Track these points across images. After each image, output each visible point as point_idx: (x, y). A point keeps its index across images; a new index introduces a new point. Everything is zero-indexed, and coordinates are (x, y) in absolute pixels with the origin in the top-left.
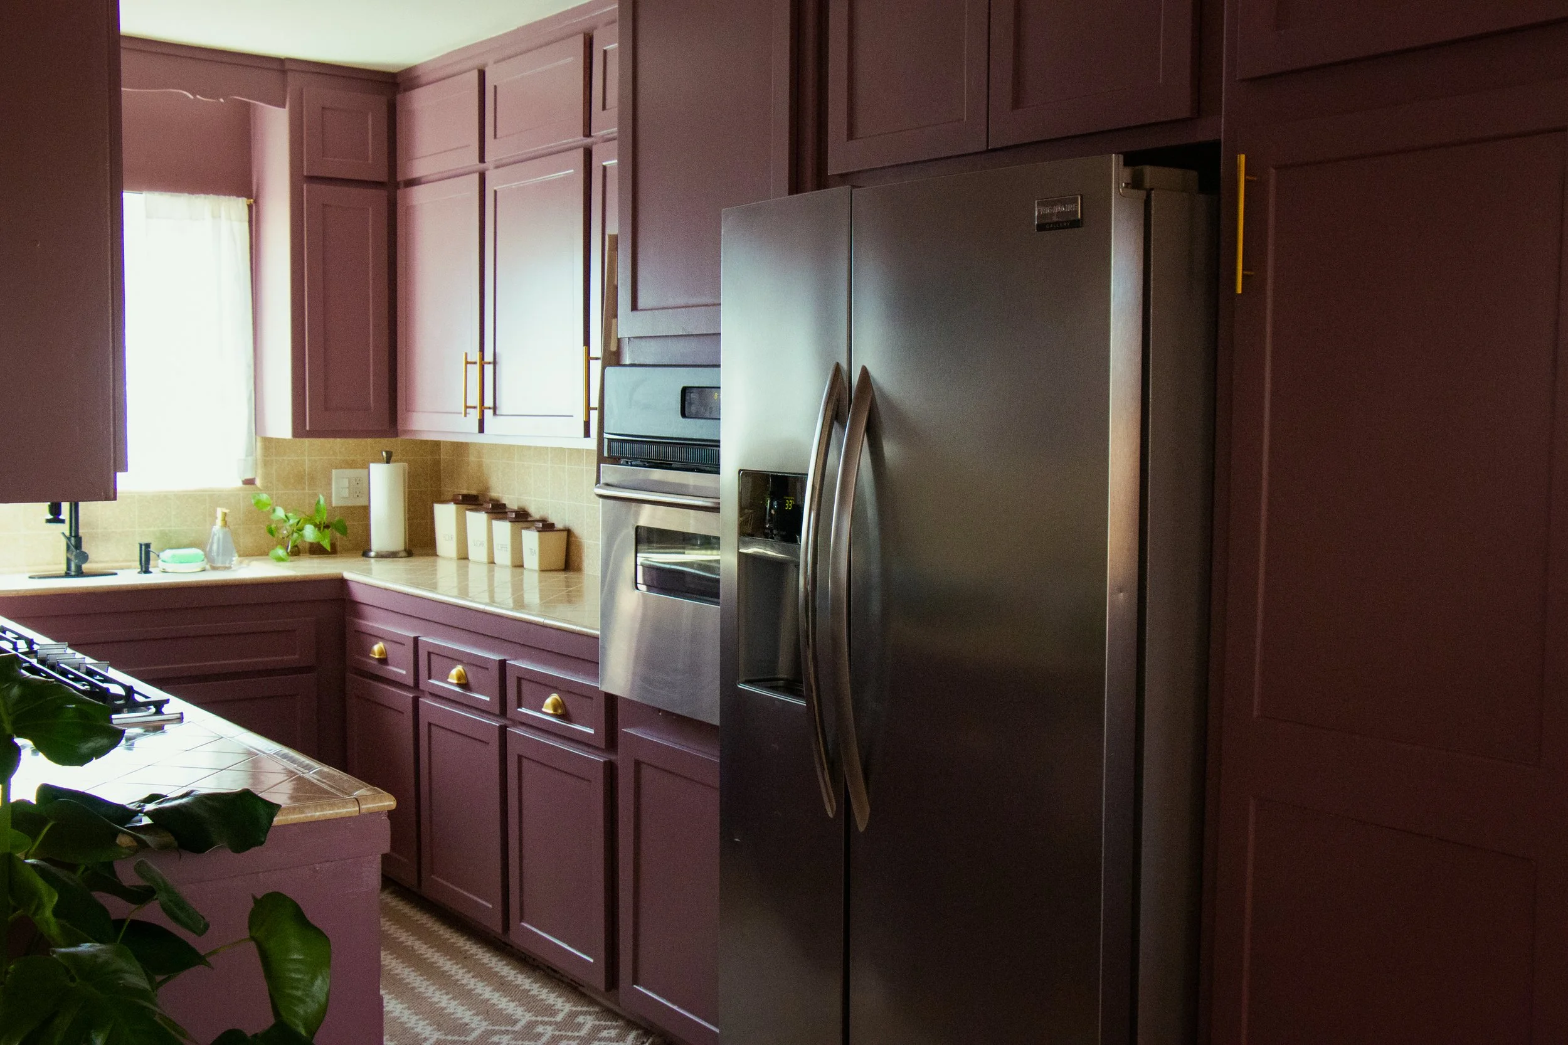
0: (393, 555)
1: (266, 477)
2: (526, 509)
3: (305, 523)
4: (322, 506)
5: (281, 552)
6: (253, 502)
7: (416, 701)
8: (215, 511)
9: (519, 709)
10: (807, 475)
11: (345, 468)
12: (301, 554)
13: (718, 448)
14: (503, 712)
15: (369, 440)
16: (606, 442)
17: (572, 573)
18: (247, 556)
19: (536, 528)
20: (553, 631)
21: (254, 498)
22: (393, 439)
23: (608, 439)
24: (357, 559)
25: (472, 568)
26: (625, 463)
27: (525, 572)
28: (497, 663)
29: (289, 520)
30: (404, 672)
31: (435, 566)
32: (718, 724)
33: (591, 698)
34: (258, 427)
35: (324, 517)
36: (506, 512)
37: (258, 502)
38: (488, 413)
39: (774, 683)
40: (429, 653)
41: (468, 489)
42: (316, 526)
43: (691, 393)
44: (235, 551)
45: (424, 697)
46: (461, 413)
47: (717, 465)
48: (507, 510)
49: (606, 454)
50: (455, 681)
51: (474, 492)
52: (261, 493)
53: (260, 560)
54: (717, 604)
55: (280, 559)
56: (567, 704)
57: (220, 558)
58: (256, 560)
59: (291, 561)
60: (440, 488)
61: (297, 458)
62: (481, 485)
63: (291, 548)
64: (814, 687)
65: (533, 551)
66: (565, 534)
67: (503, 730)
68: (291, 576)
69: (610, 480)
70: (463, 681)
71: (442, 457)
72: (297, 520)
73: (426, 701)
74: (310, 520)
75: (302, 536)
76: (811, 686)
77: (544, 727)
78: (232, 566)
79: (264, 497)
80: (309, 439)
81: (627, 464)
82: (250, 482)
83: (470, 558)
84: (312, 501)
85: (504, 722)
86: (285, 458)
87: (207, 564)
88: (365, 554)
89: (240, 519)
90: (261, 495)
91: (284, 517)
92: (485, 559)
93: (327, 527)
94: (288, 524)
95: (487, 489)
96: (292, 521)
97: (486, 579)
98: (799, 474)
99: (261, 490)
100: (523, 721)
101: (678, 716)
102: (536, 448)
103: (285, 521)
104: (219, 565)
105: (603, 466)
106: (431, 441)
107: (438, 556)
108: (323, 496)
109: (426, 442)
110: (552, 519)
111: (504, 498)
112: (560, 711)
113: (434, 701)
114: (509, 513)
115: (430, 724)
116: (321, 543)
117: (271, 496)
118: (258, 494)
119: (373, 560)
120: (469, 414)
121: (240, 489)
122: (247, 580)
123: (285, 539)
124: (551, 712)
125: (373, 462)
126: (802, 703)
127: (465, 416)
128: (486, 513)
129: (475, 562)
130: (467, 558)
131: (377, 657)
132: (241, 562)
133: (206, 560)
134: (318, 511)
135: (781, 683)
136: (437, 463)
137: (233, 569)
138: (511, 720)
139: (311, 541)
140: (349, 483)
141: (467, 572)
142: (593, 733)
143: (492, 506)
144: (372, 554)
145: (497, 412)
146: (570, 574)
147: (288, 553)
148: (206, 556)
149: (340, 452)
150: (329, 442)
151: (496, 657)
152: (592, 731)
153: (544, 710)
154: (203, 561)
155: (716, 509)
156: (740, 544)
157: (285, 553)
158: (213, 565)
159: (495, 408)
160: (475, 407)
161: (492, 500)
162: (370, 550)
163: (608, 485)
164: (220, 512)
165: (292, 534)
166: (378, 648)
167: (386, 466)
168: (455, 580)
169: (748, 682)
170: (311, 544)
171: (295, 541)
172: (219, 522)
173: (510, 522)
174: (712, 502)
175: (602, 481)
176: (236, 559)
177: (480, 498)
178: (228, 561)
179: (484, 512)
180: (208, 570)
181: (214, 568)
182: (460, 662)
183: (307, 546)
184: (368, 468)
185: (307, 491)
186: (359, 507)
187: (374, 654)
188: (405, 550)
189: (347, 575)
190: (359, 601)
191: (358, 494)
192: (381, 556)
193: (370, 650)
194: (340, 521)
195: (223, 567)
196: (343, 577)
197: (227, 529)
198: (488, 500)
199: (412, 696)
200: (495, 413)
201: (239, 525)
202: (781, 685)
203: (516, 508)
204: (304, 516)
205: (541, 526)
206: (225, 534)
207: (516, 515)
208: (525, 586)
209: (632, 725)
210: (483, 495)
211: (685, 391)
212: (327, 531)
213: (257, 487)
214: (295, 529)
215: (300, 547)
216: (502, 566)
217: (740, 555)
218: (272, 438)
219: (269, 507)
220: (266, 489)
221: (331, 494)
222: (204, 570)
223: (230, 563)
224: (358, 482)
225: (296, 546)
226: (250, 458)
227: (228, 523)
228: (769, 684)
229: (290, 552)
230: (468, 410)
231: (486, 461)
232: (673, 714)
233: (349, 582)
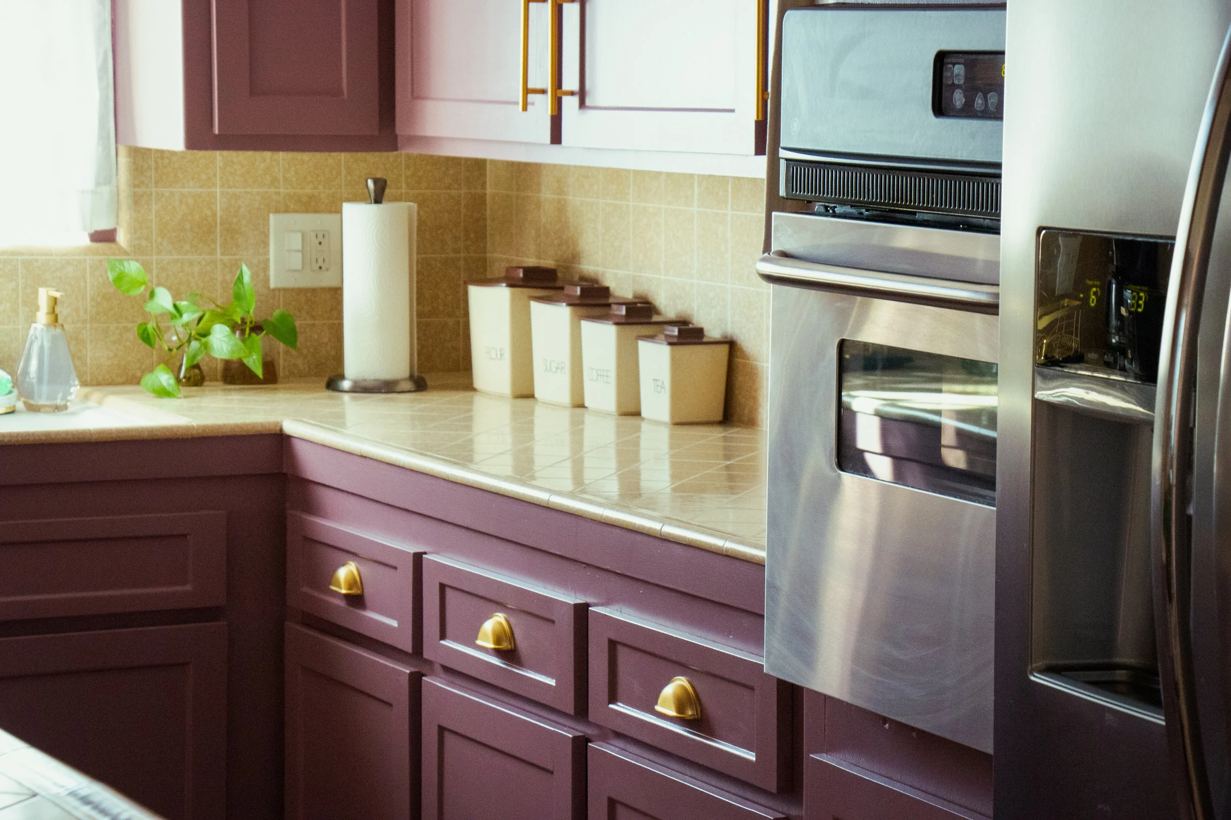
0: (387, 387)
1: (138, 227)
2: (650, 299)
3: (212, 322)
4: (246, 287)
5: (165, 378)
6: (111, 276)
7: (416, 680)
8: (36, 293)
9: (611, 706)
10: (1173, 238)
11: (295, 211)
12: (206, 383)
13: (997, 180)
14: (581, 711)
15: (343, 156)
16: (783, 165)
17: (736, 430)
18: (99, 384)
19: (667, 336)
20: (679, 550)
21: (113, 269)
22: (392, 155)
23: (787, 160)
24: (315, 395)
25: (541, 416)
26: (822, 210)
27: (644, 426)
28: (573, 607)
29: (181, 315)
30: (394, 623)
31: (470, 410)
32: (991, 751)
33: (752, 688)
34: (120, 128)
35: (250, 310)
36: (609, 305)
37: (120, 278)
38: (570, 104)
39: (1104, 676)
40: (443, 587)
41: (538, 257)
42: (234, 327)
43: (954, 64)
44: (74, 375)
45: (432, 673)
46: (517, 103)
47: (994, 215)
48: (611, 300)
49: (782, 192)
50: (491, 645)
51: (548, 263)
52: (128, 260)
53: (127, 393)
54: (991, 502)
55: (163, 393)
56: (703, 700)
57: (45, 388)
58: (113, 393)
59: (186, 397)
60: (485, 252)
61: (199, 190)
62: (564, 248)
63: (186, 370)
64: (1181, 686)
65: (660, 383)
66: (725, 349)
67: (580, 745)
68: (179, 428)
69: (789, 246)
70: (505, 646)
71: (489, 191)
72: (197, 316)
73: (434, 682)
74: (223, 316)
75: (206, 346)
76: (1176, 684)
77: (656, 743)
78: (69, 404)
79: (133, 268)
80: (225, 153)
81: (826, 212)
82: (105, 237)
83: (537, 395)
84: (228, 277)
85: (582, 729)
86: (176, 190)
87: (18, 399)
88: (332, 384)
89: (85, 310)
90: (126, 264)
91: (170, 308)
92: (565, 398)
93: (257, 328)
94: (179, 323)
95: (575, 257)
96: (186, 317)
97: (567, 438)
98: (1161, 237)
99: (126, 253)
100: (620, 730)
101: (922, 734)
102: (669, 175)
103: (173, 317)
104: (42, 402)
105: (776, 217)
106: (467, 160)
107: (474, 390)
108: (249, 267)
109: (455, 162)
110: (702, 319)
111: (607, 275)
112: (690, 713)
113: (450, 684)
114: (614, 307)
115: (442, 730)
116: (245, 361)
117: (146, 266)
118: (121, 261)
119: (346, 397)
120: (533, 104)
121: (87, 251)
122: (90, 433)
123: (175, 351)
124: (672, 713)
125: (349, 200)
126: (1158, 720)
127: (525, 108)
128: (569, 305)
129: (546, 404)
130: (531, 396)
131: (344, 591)
132: (86, 397)
133: (16, 392)
134: (239, 297)
135: (1121, 675)
136: (479, 202)
137: (70, 410)
138: (599, 727)
139: (226, 356)
140: (303, 243)
141: (532, 422)
142: (754, 759)
143: (582, 290)
144: (346, 384)
145: (588, 102)
146: (735, 432)
147: (178, 380)
148: (15, 384)
149: (286, 179)
150: (264, 160)
151: (571, 599)
152: (751, 756)
153: (658, 708)
154: (10, 392)
155: (991, 309)
156: (1039, 382)
157: (172, 381)
158: (32, 402)
159: (582, 94)
160: (543, 92)
161: (583, 278)
162: (342, 377)
163: (785, 255)
164: (44, 296)
165: (189, 341)
166: (346, 573)
167: (374, 207)
168: (509, 439)
169: (1050, 670)
170: (227, 363)
171: (194, 357)
172: (43, 316)
173: (617, 324)
174: (987, 293)
175: (775, 247)
176: (76, 390)
177: (559, 275)
178: (60, 395)
179: (564, 304)
180: (21, 412)
181: (33, 408)
182: (501, 606)
183: (220, 367)
184: (339, 211)
185: (219, 256)
186: (324, 290)
187: (339, 587)
188: (411, 377)
189: (290, 427)
190: (311, 478)
191: (320, 263)
192: (363, 389)
193: (329, 576)
194: (283, 318)
195: (50, 406)
196: (281, 430)
197: (59, 330)
198: (576, 278)
199: (408, 672)
200: (582, 104)
201: (84, 322)
202: (1124, 678)
203: (629, 295)
204: (213, 306)
205: (676, 333)
206: (54, 340)
207: (627, 310)
208: (643, 455)
209: (830, 749)
210: (568, 269)
211: (942, 59)
212: (258, 339)
213: (120, 248)
214: (193, 333)
215: (204, 368)
216: (599, 413)
217: (1037, 404)
218: (149, 150)
219: (143, 288)
220: (138, 251)
221: (268, 260)
222: (12, 412)
223: (64, 398)
224: (320, 238)
225: (197, 366)
226: (105, 190)
227: (60, 320)
228: (1095, 675)
229: (185, 377)
230: (531, 97)
231: (574, 199)
232: (912, 729)
233: (294, 441)
